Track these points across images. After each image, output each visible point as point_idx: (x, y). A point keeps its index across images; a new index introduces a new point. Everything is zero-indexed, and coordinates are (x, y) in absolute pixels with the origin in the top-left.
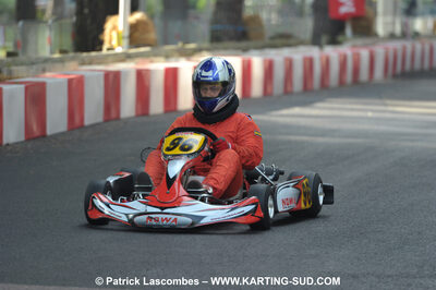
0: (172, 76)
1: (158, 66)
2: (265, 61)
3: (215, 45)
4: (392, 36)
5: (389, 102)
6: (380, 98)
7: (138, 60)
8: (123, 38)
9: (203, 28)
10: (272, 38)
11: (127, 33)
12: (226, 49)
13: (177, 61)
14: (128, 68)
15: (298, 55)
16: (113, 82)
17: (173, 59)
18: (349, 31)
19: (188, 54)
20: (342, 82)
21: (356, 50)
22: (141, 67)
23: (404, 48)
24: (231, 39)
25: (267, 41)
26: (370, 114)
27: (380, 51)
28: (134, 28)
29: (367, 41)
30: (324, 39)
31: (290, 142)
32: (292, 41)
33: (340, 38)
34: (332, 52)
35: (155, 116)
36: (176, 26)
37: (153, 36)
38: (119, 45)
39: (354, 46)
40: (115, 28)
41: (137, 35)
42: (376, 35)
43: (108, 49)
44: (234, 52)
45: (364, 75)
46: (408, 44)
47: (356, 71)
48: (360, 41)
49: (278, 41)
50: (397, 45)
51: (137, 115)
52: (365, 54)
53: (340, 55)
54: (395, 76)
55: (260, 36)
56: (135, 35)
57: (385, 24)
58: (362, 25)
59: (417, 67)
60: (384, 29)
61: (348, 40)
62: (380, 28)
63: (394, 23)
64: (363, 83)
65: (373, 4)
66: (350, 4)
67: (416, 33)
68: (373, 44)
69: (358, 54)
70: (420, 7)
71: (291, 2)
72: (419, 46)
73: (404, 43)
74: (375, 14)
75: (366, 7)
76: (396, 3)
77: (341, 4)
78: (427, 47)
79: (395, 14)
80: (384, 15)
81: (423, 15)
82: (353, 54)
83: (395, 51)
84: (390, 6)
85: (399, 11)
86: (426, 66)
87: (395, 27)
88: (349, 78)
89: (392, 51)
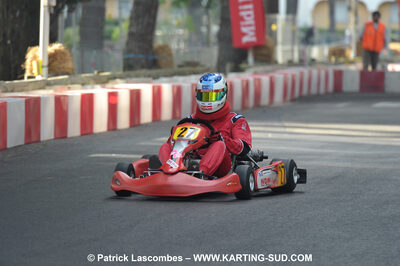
0: (88, 101)
1: (75, 93)
2: (173, 87)
3: (127, 73)
4: (290, 63)
5: (287, 124)
7: (56, 87)
8: (43, 67)
9: (117, 57)
10: (180, 66)
11: (46, 63)
12: (137, 76)
13: (93, 88)
14: (47, 94)
16: (33, 107)
17: (89, 86)
18: (251, 59)
19: (103, 82)
20: (244, 106)
21: (257, 77)
22: (59, 94)
23: (302, 74)
24: (143, 67)
25: (176, 69)
26: (270, 135)
27: (279, 77)
28: (52, 57)
29: (268, 68)
30: (228, 66)
32: (198, 69)
33: (243, 66)
34: (235, 79)
35: (72, 138)
36: (92, 56)
37: (70, 65)
38: (39, 74)
39: (255, 73)
40: (35, 57)
41: (55, 63)
42: (276, 62)
43: (29, 77)
44: (145, 79)
45: (265, 100)
46: (305, 71)
47: (258, 96)
48: (261, 68)
49: (186, 69)
50: (295, 71)
51: (56, 138)
52: (265, 80)
53: (243, 81)
54: (293, 100)
55: (170, 64)
56: (54, 65)
57: (284, 52)
58: (263, 53)
59: (314, 90)
60: (283, 57)
61: (250, 67)
62: (280, 56)
63: (292, 51)
64: (264, 107)
65: (273, 34)
66: (252, 34)
67: (313, 60)
68: (273, 71)
69: (259, 80)
70: (317, 36)
71: (198, 32)
72: (315, 72)
73: (301, 69)
74: (275, 43)
75: (267, 37)
76: (294, 33)
77: (244, 34)
78: (323, 73)
79: (293, 43)
80: (283, 44)
81: (320, 43)
82: (255, 80)
83: (293, 77)
84: (289, 36)
85: (297, 40)
86: (322, 90)
87: (293, 55)
88: (251, 102)
89: (290, 77)
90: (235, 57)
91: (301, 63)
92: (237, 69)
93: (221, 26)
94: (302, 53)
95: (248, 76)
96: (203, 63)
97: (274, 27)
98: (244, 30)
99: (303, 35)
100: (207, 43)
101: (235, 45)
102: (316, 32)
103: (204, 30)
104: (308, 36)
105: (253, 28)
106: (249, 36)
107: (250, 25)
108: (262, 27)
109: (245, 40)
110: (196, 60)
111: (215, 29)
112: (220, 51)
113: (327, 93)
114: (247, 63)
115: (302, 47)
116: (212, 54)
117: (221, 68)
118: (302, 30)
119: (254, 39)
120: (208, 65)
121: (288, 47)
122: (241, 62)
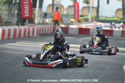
4: (39, 24)
5: (38, 43)
6: (36, 41)
10: (5, 23)
15: (12, 28)
18: (27, 22)
20: (24, 36)
21: (29, 27)
23: (43, 27)
25: (3, 24)
27: (36, 28)
29: (32, 25)
30: (20, 24)
31: (9, 53)
32: (11, 24)
33: (25, 24)
34: (22, 28)
39: (28, 26)
42: (35, 23)
45: (31, 35)
46: (44, 26)
47: (29, 33)
48: (30, 25)
49: (7, 24)
50: (41, 26)
52: (31, 28)
53: (24, 28)
54: (40, 35)
55: (2, 22)
57: (38, 20)
58: (31, 20)
59: (46, 32)
60: (37, 22)
61: (26, 24)
62: (36, 21)
63: (40, 20)
64: (30, 37)
65: (34, 14)
66: (28, 14)
67: (47, 23)
68: (34, 26)
69: (29, 28)
70: (48, 16)
71: (11, 13)
72: (47, 27)
73: (43, 25)
74: (35, 17)
75: (33, 15)
76: (41, 14)
77: (25, 14)
78: (49, 27)
79: (41, 17)
80: (37, 17)
81: (49, 18)
82: (28, 28)
83: (40, 28)
84: (39, 15)
85: (42, 17)
86: (49, 32)
87: (40, 21)
88: (27, 35)
89: (39, 28)
90: (22, 21)
91: (43, 23)
92: (23, 25)
93: (18, 11)
94: (43, 21)
95: (26, 27)
96: (12, 22)
97: (35, 12)
98: (25, 12)
99: (44, 15)
100: (13, 16)
101: (22, 17)
102: (48, 14)
103: (13, 12)
104: (45, 15)
105: (28, 12)
106: (27, 14)
107: (27, 11)
108: (31, 12)
109: (26, 16)
110: (10, 21)
111: (16, 12)
112: (18, 19)
113: (50, 33)
114: (26, 23)
115: (43, 19)
116: (15, 20)
117: (17, 24)
118: (44, 13)
119: (28, 16)
120: (14, 23)
121: (39, 19)
122: (24, 23)
